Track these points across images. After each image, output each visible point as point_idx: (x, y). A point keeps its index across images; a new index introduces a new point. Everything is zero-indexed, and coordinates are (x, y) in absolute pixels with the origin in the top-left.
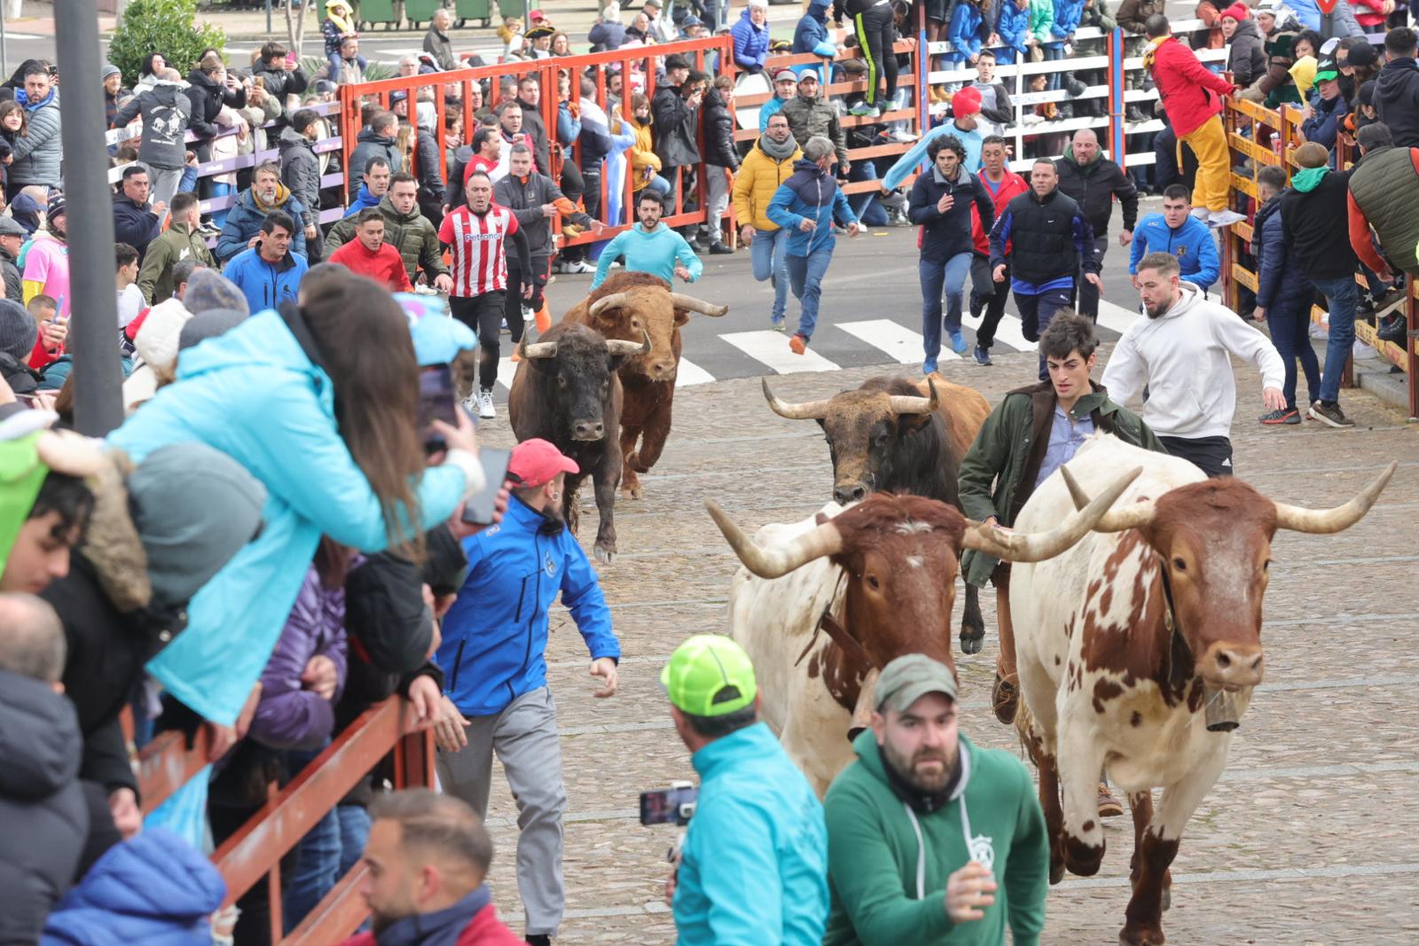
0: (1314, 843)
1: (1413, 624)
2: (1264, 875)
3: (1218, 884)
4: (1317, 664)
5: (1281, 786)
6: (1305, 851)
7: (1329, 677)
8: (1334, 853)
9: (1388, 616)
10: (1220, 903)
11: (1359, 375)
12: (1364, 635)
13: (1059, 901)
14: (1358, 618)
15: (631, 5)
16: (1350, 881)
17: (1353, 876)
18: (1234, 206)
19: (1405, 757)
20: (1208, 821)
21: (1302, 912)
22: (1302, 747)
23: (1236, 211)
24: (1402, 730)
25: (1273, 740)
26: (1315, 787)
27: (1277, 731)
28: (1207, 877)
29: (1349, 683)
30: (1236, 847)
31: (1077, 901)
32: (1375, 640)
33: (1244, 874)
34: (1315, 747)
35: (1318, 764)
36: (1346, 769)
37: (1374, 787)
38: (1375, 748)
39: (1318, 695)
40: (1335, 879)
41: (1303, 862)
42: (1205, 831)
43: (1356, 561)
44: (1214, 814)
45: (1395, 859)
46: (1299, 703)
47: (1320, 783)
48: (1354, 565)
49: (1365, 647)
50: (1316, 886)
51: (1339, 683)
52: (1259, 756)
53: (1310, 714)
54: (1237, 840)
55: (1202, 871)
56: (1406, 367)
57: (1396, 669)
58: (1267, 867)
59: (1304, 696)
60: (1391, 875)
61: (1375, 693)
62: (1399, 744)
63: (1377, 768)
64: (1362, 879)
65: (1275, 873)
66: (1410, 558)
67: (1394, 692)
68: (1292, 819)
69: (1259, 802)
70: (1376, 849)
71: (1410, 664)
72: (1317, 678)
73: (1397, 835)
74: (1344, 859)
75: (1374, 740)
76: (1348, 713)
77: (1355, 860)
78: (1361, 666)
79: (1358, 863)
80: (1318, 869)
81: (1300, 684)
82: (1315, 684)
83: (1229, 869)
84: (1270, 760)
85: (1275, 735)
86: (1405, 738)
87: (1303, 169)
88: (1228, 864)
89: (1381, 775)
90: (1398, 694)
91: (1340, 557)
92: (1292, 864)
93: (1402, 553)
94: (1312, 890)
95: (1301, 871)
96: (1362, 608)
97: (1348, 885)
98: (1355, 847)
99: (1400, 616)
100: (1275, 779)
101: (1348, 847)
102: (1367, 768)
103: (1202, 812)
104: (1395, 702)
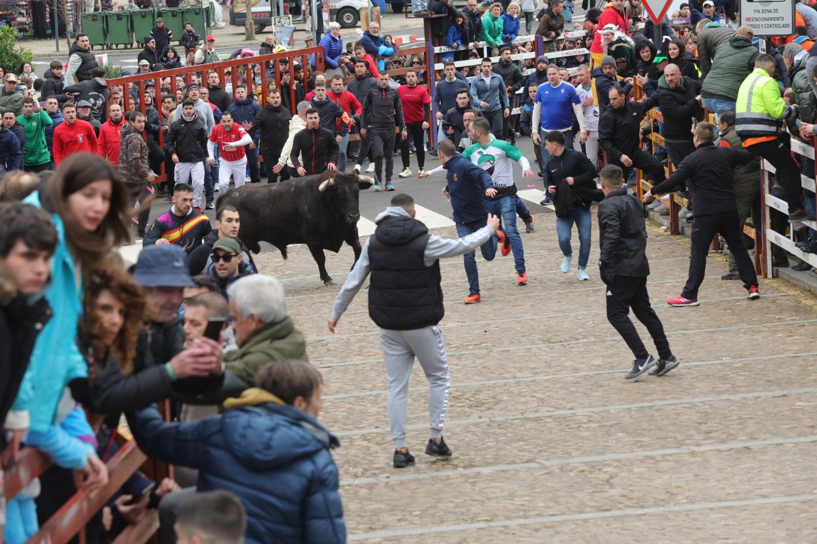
0: (668, 492)
1: (718, 367)
2: (640, 511)
3: (615, 518)
4: (666, 391)
5: (647, 461)
6: (664, 497)
7: (673, 398)
8: (679, 497)
9: (704, 363)
10: (617, 528)
11: (682, 228)
12: (691, 374)
14: (688, 364)
15: (264, 31)
16: (688, 513)
17: (690, 510)
19: (717, 442)
20: (608, 482)
21: (663, 531)
22: (659, 438)
24: (715, 427)
25: (644, 435)
26: (667, 461)
27: (645, 430)
28: (608, 514)
29: (683, 401)
30: (624, 496)
31: (537, 530)
32: (697, 377)
33: (630, 511)
34: (666, 438)
35: (669, 448)
36: (684, 450)
37: (700, 459)
38: (700, 438)
39: (668, 409)
40: (680, 512)
41: (662, 503)
42: (607, 488)
43: (685, 332)
44: (612, 478)
45: (714, 500)
46: (657, 414)
47: (670, 458)
48: (684, 334)
49: (693, 380)
50: (670, 516)
51: (680, 401)
52: (635, 444)
53: (663, 420)
54: (625, 493)
55: (606, 510)
57: (710, 392)
58: (642, 507)
59: (659, 410)
60: (711, 509)
61: (699, 406)
62: (712, 435)
63: (702, 449)
64: (696, 512)
65: (647, 510)
66: (714, 330)
67: (710, 405)
68: (655, 479)
69: (636, 470)
70: (703, 495)
71: (717, 390)
72: (665, 399)
73: (714, 486)
74: (685, 501)
75: (699, 433)
76: (683, 418)
77: (691, 501)
78: (690, 391)
80: (670, 507)
81: (655, 403)
82: (665, 403)
83: (621, 509)
84: (641, 447)
85: (644, 432)
86: (717, 431)
88: (620, 506)
89: (703, 453)
90: (712, 407)
91: (676, 330)
92: (656, 505)
93: (710, 327)
94: (668, 519)
95: (662, 508)
96: (690, 358)
97: (688, 515)
98: (691, 494)
99: (711, 362)
100: (645, 457)
101: (687, 494)
102: (696, 449)
103: (606, 477)
104: (710, 411)
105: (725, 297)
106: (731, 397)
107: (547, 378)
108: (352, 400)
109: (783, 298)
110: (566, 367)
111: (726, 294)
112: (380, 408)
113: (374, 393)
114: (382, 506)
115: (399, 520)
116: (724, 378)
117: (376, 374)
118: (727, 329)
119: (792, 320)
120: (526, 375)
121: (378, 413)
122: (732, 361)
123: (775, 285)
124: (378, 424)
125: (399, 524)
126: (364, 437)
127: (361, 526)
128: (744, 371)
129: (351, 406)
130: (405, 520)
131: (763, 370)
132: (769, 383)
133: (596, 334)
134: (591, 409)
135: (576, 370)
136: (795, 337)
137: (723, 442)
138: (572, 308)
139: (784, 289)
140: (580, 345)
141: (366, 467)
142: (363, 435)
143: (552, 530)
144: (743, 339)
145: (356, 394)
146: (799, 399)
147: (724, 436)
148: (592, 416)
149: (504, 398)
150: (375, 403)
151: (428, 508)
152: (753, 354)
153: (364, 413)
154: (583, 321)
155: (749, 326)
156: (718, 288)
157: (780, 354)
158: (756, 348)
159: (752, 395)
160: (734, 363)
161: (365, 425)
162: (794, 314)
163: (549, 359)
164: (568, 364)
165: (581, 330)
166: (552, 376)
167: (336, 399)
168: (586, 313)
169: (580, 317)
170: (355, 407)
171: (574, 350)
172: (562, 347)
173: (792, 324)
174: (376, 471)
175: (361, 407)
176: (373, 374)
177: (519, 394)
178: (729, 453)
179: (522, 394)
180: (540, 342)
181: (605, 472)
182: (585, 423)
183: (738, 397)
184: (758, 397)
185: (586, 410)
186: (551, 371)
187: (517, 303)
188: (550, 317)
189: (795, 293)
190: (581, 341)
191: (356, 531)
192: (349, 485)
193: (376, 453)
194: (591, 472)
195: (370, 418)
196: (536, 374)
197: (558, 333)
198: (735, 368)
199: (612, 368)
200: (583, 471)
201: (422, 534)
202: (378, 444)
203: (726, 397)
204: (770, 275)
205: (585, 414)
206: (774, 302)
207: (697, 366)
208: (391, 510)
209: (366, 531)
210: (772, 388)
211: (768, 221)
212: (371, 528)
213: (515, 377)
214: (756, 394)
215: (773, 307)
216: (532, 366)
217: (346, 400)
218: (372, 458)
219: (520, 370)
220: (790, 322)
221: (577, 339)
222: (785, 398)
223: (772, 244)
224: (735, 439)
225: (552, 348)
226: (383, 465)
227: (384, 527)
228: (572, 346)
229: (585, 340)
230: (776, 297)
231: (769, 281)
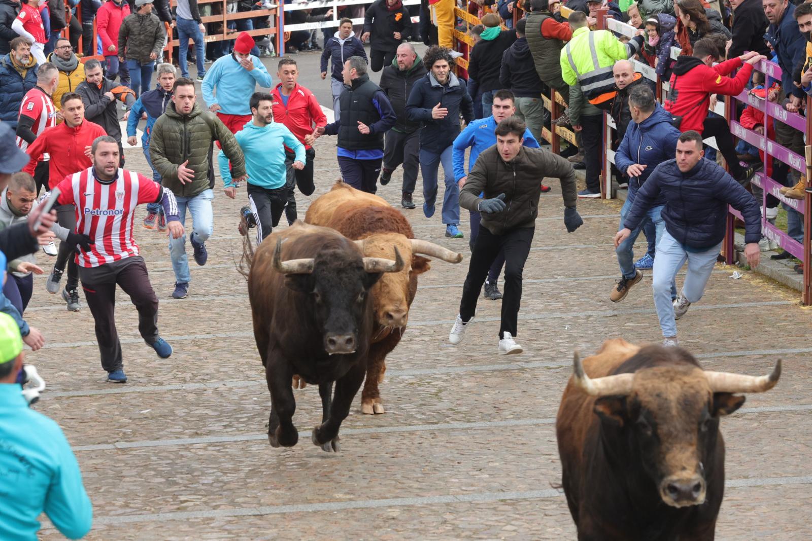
0: (495, 407)
1: (552, 285)
2: (467, 425)
3: (442, 431)
5: (477, 376)
6: (491, 412)
8: (506, 413)
9: (539, 281)
10: (442, 441)
13: (352, 441)
16: (514, 428)
17: (516, 426)
18: (456, 48)
19: (546, 359)
20: (436, 395)
21: (488, 446)
22: (489, 354)
23: (457, 51)
24: (546, 344)
25: (474, 350)
26: (495, 376)
27: (476, 345)
28: (435, 426)
30: (452, 409)
31: (363, 440)
32: (531, 294)
33: (456, 425)
35: (498, 363)
36: (514, 366)
37: (529, 376)
38: (530, 354)
40: (506, 427)
41: (488, 418)
42: (435, 400)
44: (440, 391)
45: (539, 416)
46: (489, 330)
47: (499, 374)
50: (495, 431)
52: (466, 359)
54: (452, 406)
55: (433, 423)
56: (550, 141)
57: (542, 310)
58: (469, 421)
60: (537, 425)
61: (531, 323)
62: (543, 352)
63: (531, 366)
64: (521, 428)
65: (473, 424)
66: (551, 248)
68: (483, 394)
69: (465, 385)
70: (530, 411)
71: (550, 307)
73: (541, 403)
74: (512, 416)
75: (530, 350)
77: (518, 417)
79: (519, 418)
80: (497, 422)
81: (487, 319)
83: (448, 422)
84: (472, 361)
85: (475, 347)
86: (547, 348)
87: (487, 28)
88: (447, 419)
89: (532, 369)
90: (543, 324)
92: (483, 419)
93: (546, 245)
94: (493, 433)
95: (488, 423)
97: (513, 430)
98: (518, 409)
99: (545, 280)
100: (473, 371)
101: (514, 409)
102: (525, 365)
103: (434, 390)
104: (542, 329)
106: (563, 316)
108: (184, 304)
112: (212, 314)
113: (206, 298)
114: (209, 412)
115: (225, 426)
116: (557, 297)
117: (210, 280)
118: (563, 248)
121: (210, 319)
122: (566, 280)
123: (613, 206)
124: (211, 330)
125: (225, 430)
126: (195, 343)
127: (187, 431)
128: (577, 290)
129: (184, 311)
130: (231, 427)
131: (596, 290)
132: (601, 303)
134: (424, 323)
137: (553, 359)
141: (195, 372)
142: (193, 340)
143: (378, 441)
144: (578, 259)
146: (629, 320)
147: (553, 354)
148: (424, 330)
150: (208, 308)
151: (255, 415)
152: (588, 274)
153: (196, 318)
154: (421, 235)
155: (585, 246)
156: (557, 207)
157: (614, 274)
158: (590, 267)
159: (583, 314)
160: (568, 282)
161: (197, 330)
167: (169, 303)
168: (424, 227)
170: (187, 312)
174: (205, 377)
175: (193, 313)
176: (208, 279)
178: (558, 370)
181: (434, 386)
182: (417, 336)
183: (570, 316)
184: (590, 316)
185: (419, 323)
191: (181, 436)
192: (177, 390)
193: (206, 359)
194: (420, 385)
195: (202, 324)
198: (568, 287)
199: (447, 282)
200: (412, 384)
201: (247, 441)
202: (208, 350)
203: (558, 314)
204: (608, 196)
205: (418, 327)
206: (611, 223)
207: (533, 283)
208: (219, 416)
209: (191, 436)
210: (603, 308)
212: (197, 433)
214: (589, 313)
218: (201, 364)
222: (616, 318)
224: (564, 357)
226: (213, 371)
227: (210, 433)
230: (614, 217)
231: (607, 202)
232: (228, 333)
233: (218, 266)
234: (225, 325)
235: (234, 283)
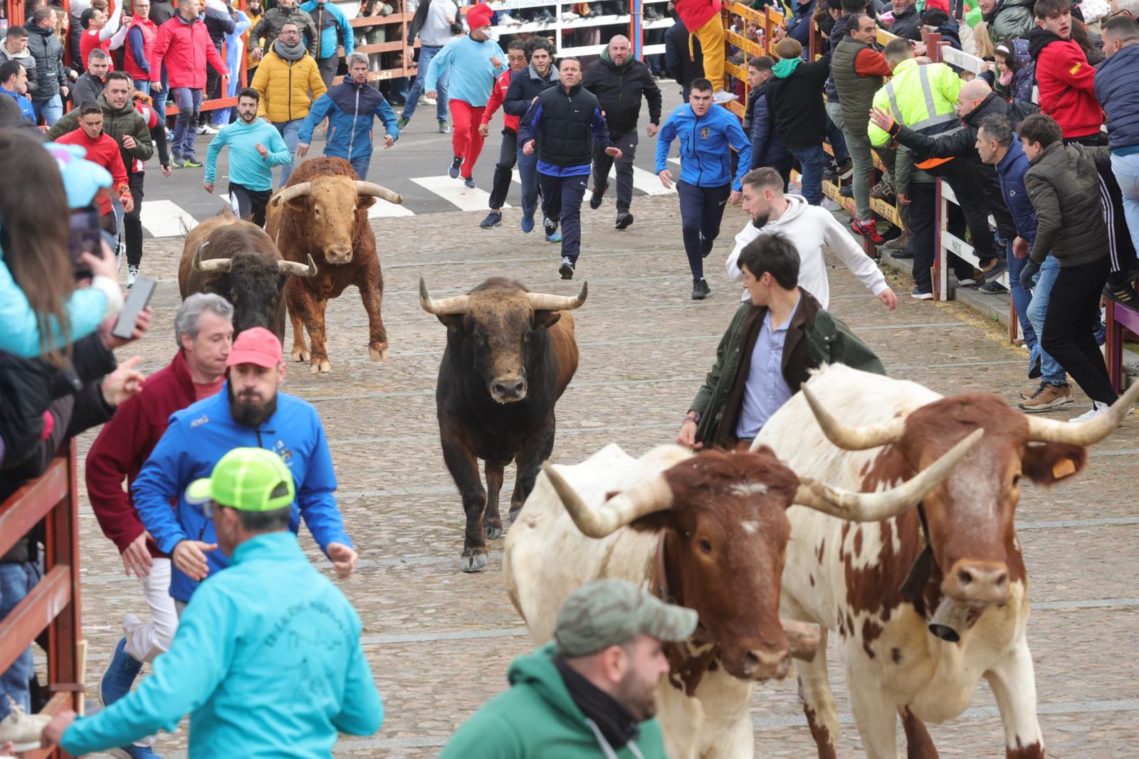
87: (781, 59)
105: (879, 324)
107: (624, 428)
108: (348, 449)
109: (960, 329)
110: (651, 414)
111: (880, 321)
112: (387, 461)
113: (378, 440)
114: (384, 601)
115: (405, 621)
117: (383, 413)
119: (971, 361)
120: (594, 424)
121: (383, 469)
123: (951, 311)
124: (384, 485)
125: (404, 626)
126: (362, 502)
129: (346, 457)
130: (413, 621)
133: (697, 370)
135: (665, 419)
136: (973, 385)
138: (665, 331)
139: (962, 316)
140: (673, 384)
141: (361, 544)
142: (360, 499)
145: (355, 440)
149: (563, 455)
150: (380, 453)
151: (447, 604)
153: (364, 467)
154: (680, 351)
155: (910, 367)
156: (871, 312)
161: (365, 485)
162: (974, 352)
163: (628, 402)
164: (655, 410)
165: (675, 364)
166: (632, 427)
168: (684, 339)
169: (676, 346)
170: (352, 459)
171: (664, 390)
172: (647, 387)
173: (970, 367)
174: (376, 551)
175: (361, 460)
176: (381, 413)
177: (584, 450)
179: (588, 450)
180: (617, 378)
186: (630, 419)
187: (587, 322)
188: (632, 344)
189: (975, 323)
190: (674, 378)
193: (378, 525)
195: (372, 475)
196: (608, 422)
197: (644, 367)
201: (436, 641)
202: (380, 512)
204: (943, 296)
206: (947, 334)
208: (395, 606)
211: (944, 220)
213: (579, 426)
215: (945, 341)
216: (604, 410)
217: (338, 449)
218: (370, 532)
219: (587, 416)
220: (968, 364)
221: (670, 376)
223: (949, 253)
225: (634, 387)
226: (387, 542)
227: (382, 630)
228: (661, 385)
229: (681, 378)
230: (951, 327)
231: (942, 304)
232: (408, 489)
233: (394, 394)
234: (404, 478)
235: (417, 419)
